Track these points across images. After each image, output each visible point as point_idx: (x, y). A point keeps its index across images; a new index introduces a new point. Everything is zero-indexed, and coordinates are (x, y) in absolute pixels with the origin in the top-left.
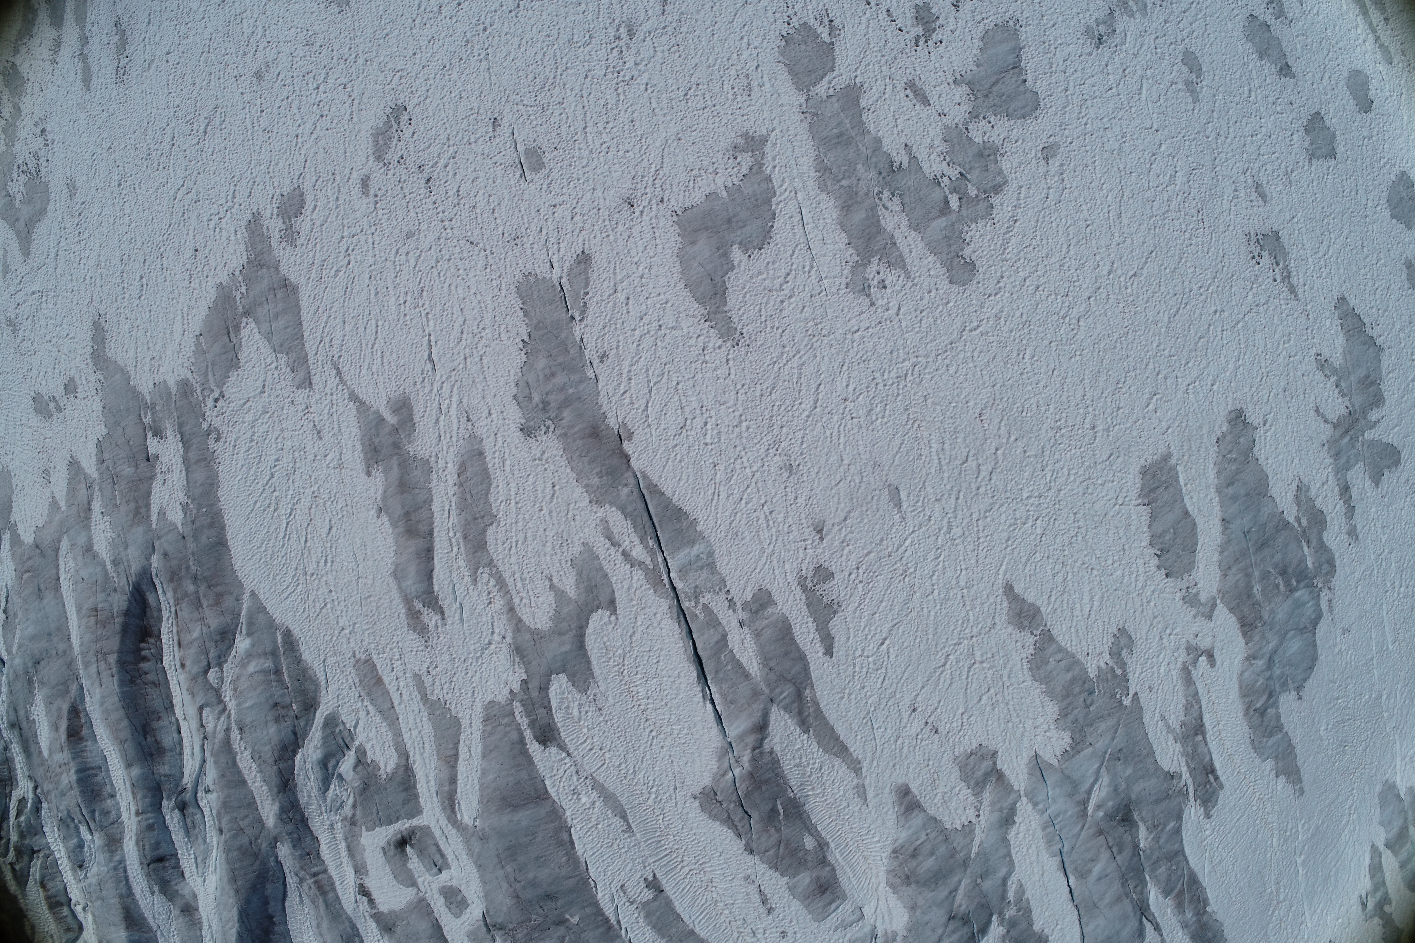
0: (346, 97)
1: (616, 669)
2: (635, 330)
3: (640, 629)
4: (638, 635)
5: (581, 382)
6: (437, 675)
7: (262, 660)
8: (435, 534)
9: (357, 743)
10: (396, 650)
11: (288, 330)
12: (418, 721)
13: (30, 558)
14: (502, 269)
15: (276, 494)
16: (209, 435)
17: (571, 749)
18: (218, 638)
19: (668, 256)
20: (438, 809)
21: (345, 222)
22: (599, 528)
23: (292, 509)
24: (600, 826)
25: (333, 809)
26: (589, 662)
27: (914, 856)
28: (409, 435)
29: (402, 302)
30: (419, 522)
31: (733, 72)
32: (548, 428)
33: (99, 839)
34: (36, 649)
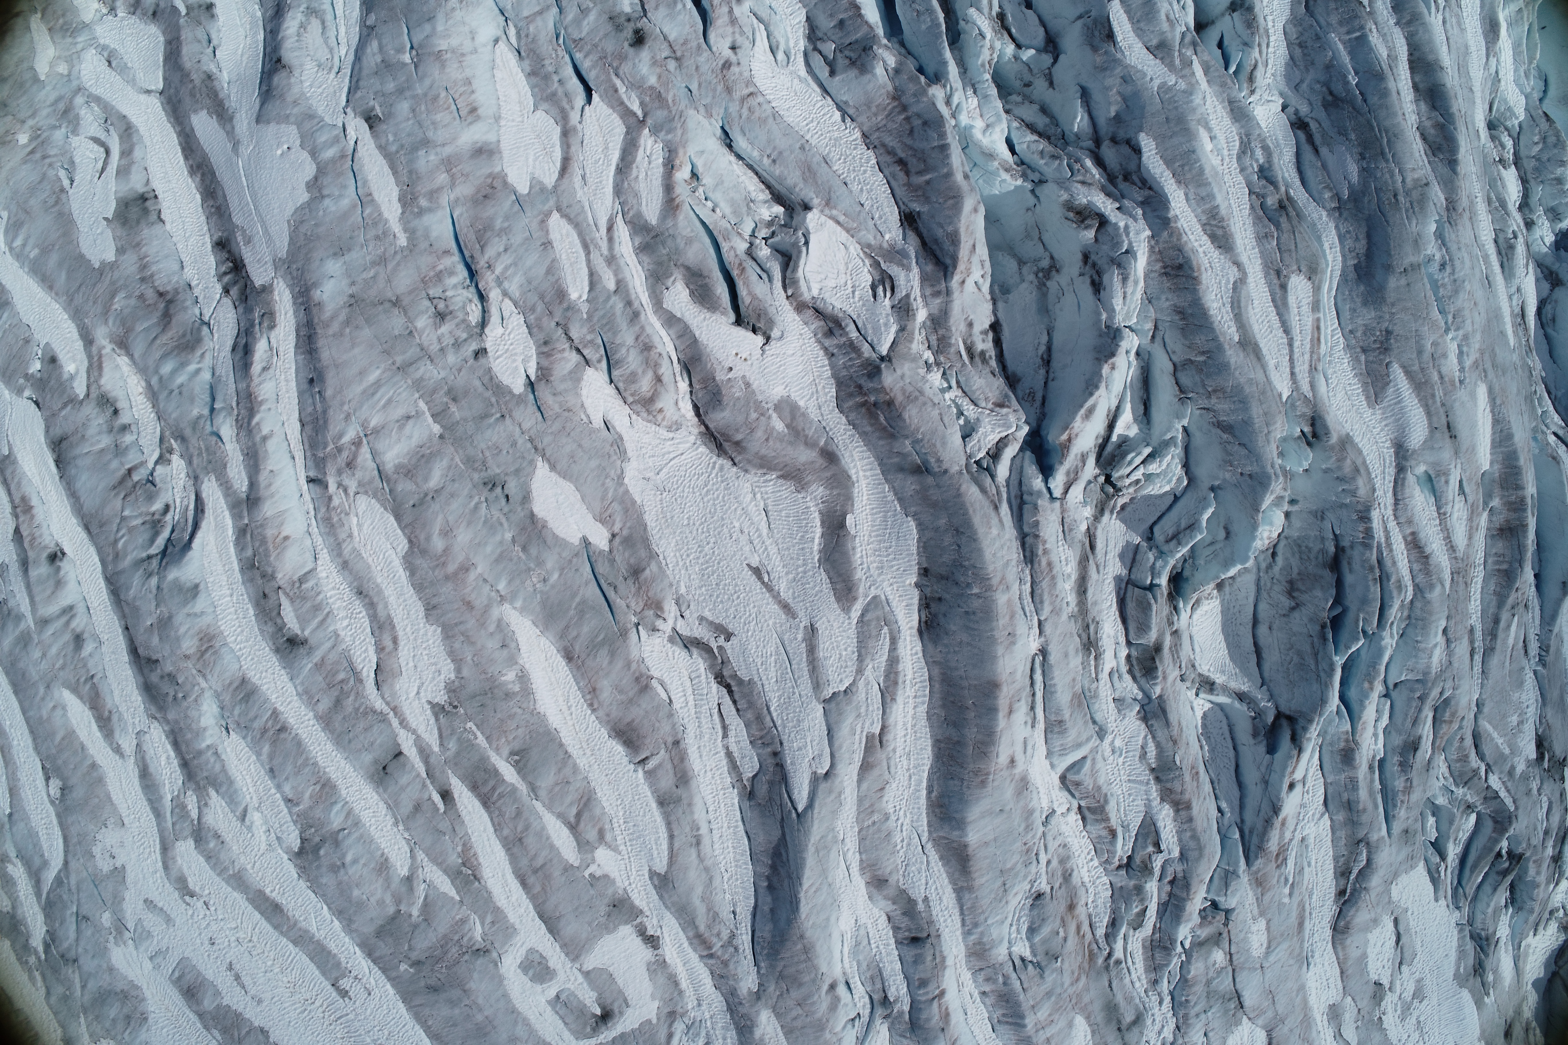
25: (697, 1024)
27: (128, 1017)
33: (1001, 953)
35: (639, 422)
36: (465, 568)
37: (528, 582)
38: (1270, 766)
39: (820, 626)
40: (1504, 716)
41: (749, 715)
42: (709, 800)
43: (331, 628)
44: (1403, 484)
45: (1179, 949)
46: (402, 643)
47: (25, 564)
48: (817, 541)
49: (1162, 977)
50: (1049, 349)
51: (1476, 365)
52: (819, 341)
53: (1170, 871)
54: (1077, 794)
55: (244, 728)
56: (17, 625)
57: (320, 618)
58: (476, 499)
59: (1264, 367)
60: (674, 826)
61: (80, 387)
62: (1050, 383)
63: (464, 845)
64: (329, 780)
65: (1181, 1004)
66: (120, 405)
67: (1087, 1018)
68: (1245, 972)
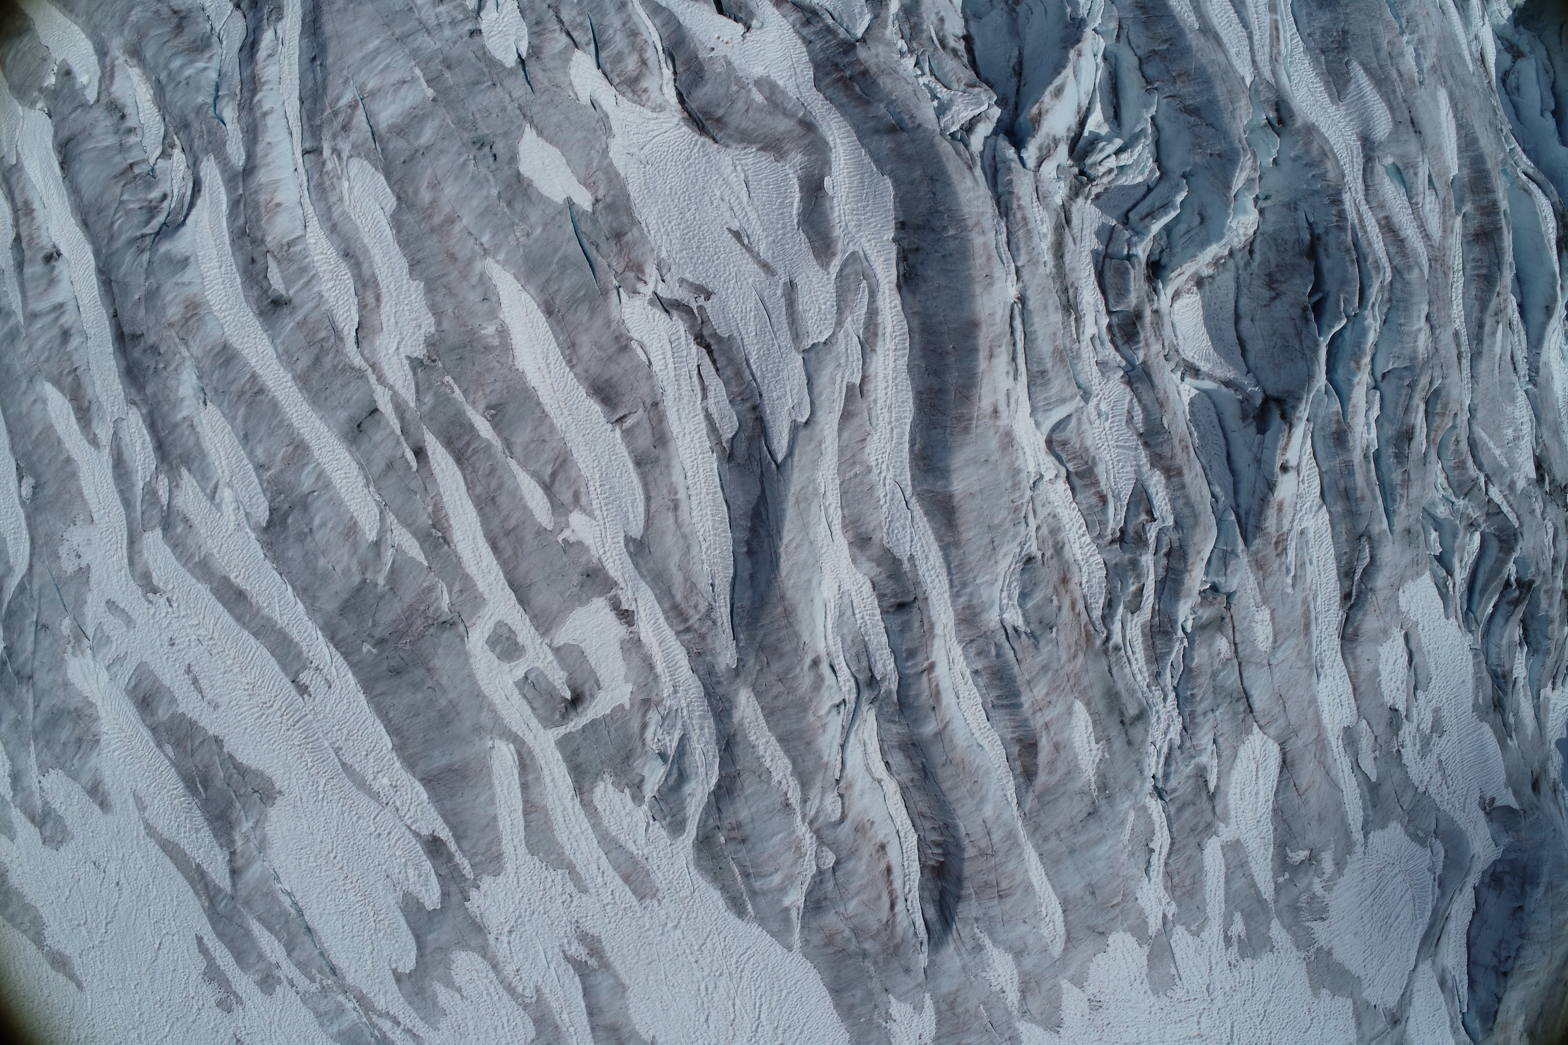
1: (381, 918)
3: (366, 957)
4: (367, 951)
6: (561, 895)
7: (765, 887)
8: (588, 1028)
9: (645, 807)
10: (611, 915)
12: (575, 844)
13: (1113, 919)
17: (408, 835)
18: (824, 903)
20: (537, 751)
24: (364, 753)
25: (673, 714)
26: (408, 922)
27: (80, 740)
30: (607, 1039)
33: (992, 618)
34: (1094, 831)
35: (624, 102)
36: (451, 220)
37: (512, 236)
38: (1261, 445)
39: (800, 281)
40: (1498, 427)
41: (729, 372)
42: (688, 465)
43: (316, 289)
44: (1372, 172)
45: (1180, 633)
46: (384, 300)
47: (20, 266)
48: (796, 205)
49: (1164, 669)
50: (1020, 63)
51: (1434, 69)
52: (797, 32)
53: (1165, 540)
54: (1064, 457)
55: (221, 392)
56: (7, 322)
57: (305, 279)
58: (465, 157)
59: (1225, 52)
60: (651, 487)
61: (91, 96)
62: (1023, 89)
63: (435, 505)
64: (302, 441)
65: (1186, 699)
66: (129, 110)
67: (1088, 704)
68: (1252, 668)
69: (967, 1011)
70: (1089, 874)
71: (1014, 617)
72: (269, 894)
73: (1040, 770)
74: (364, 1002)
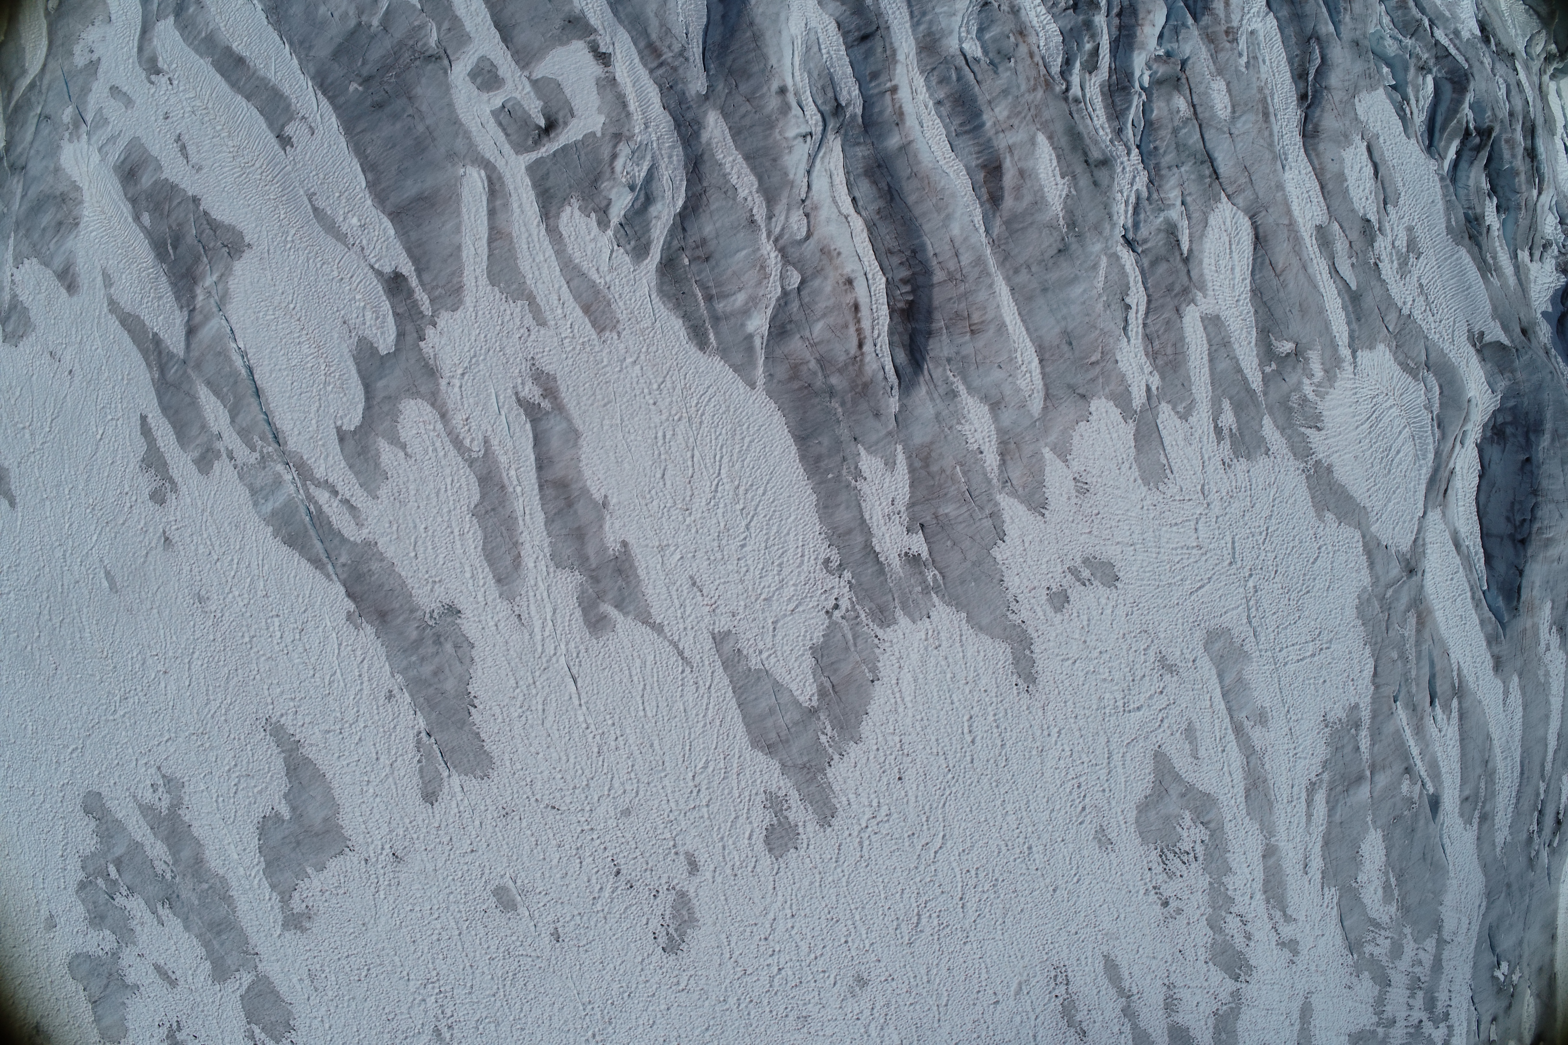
0: (740, 961)
1: (332, 369)
2: (365, 727)
3: (312, 415)
4: (314, 409)
5: (406, 669)
6: (518, 329)
7: (728, 309)
8: (536, 486)
9: (610, 233)
10: (568, 349)
11: (753, 697)
12: (537, 273)
13: (1093, 380)
14: (513, 782)
15: (739, 507)
16: (840, 565)
17: (371, 274)
18: (788, 327)
19: (347, 805)
20: (508, 177)
21: (708, 823)
22: (364, 516)
23: (716, 491)
24: (337, 194)
25: (643, 147)
26: (359, 371)
27: (60, 224)
28: (583, 593)
29: (620, 739)
30: (556, 498)
31: (330, 993)
32: (431, 617)
33: (952, 44)
34: (1065, 269)
45: (1137, 85)
49: (1125, 124)
53: (1116, 1)
65: (1150, 153)
67: (1050, 138)
68: (1213, 131)
69: (943, 471)
70: (1064, 318)
71: (973, 49)
72: (223, 355)
73: (1006, 194)
74: (303, 471)
